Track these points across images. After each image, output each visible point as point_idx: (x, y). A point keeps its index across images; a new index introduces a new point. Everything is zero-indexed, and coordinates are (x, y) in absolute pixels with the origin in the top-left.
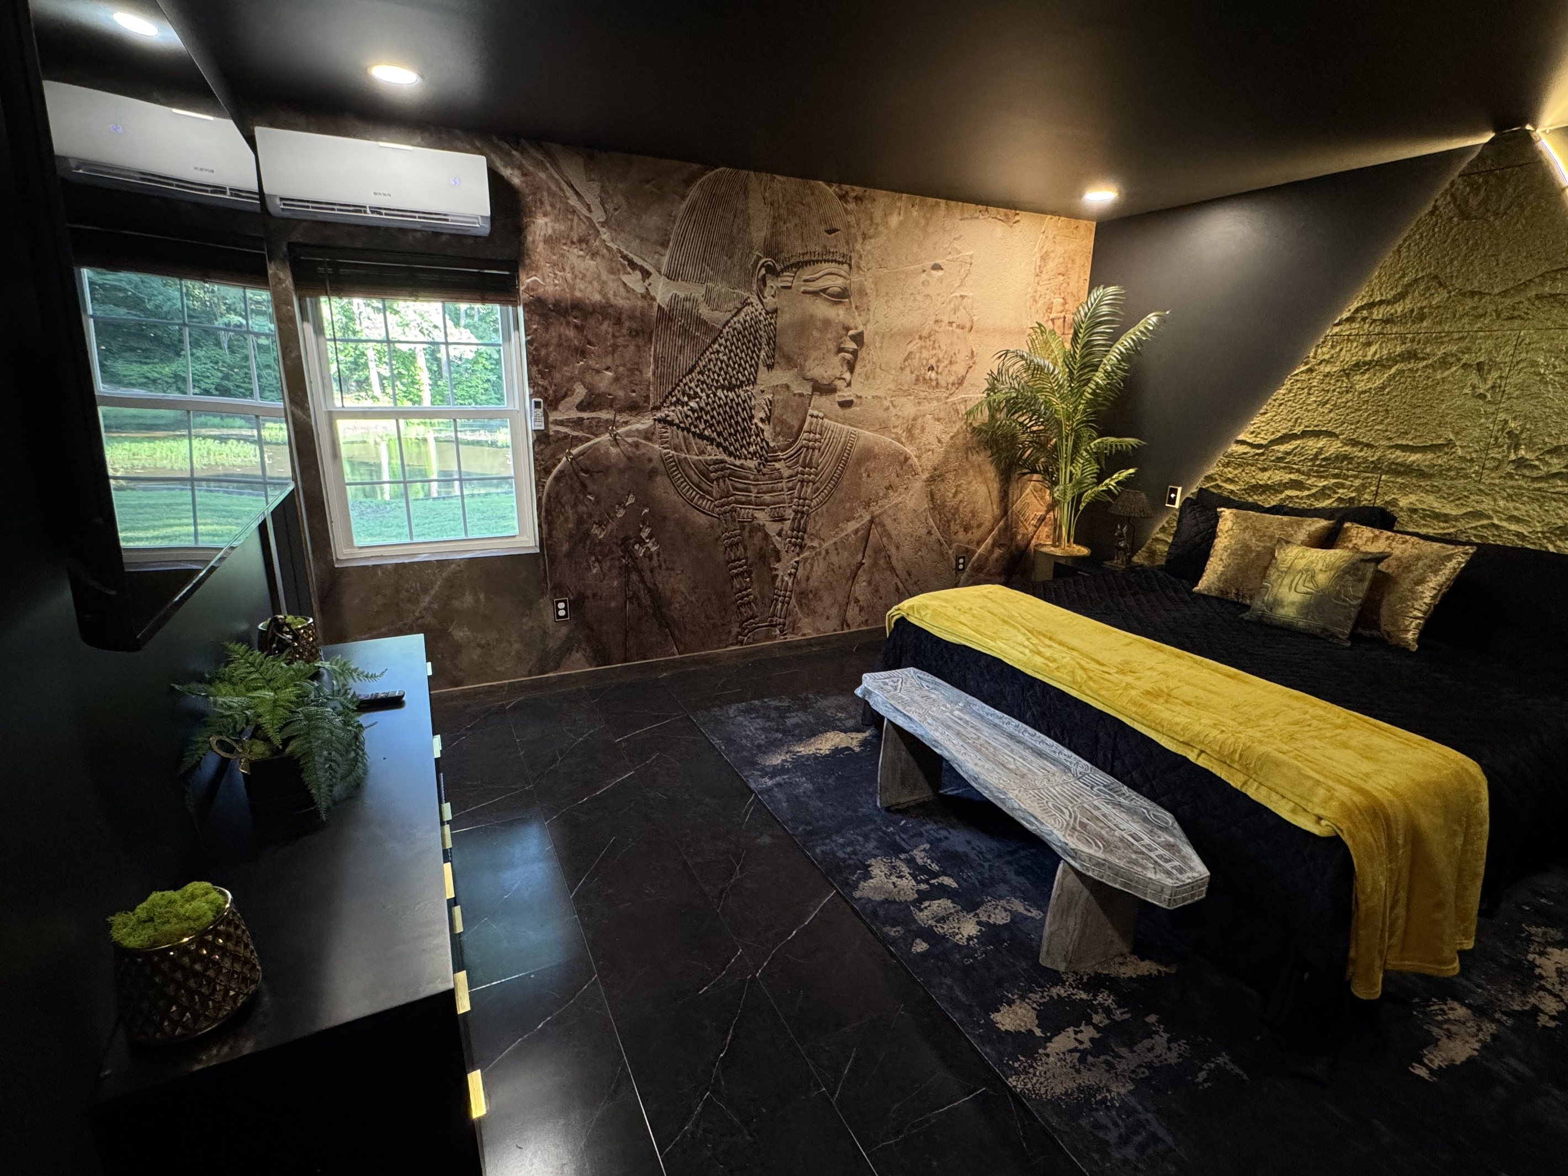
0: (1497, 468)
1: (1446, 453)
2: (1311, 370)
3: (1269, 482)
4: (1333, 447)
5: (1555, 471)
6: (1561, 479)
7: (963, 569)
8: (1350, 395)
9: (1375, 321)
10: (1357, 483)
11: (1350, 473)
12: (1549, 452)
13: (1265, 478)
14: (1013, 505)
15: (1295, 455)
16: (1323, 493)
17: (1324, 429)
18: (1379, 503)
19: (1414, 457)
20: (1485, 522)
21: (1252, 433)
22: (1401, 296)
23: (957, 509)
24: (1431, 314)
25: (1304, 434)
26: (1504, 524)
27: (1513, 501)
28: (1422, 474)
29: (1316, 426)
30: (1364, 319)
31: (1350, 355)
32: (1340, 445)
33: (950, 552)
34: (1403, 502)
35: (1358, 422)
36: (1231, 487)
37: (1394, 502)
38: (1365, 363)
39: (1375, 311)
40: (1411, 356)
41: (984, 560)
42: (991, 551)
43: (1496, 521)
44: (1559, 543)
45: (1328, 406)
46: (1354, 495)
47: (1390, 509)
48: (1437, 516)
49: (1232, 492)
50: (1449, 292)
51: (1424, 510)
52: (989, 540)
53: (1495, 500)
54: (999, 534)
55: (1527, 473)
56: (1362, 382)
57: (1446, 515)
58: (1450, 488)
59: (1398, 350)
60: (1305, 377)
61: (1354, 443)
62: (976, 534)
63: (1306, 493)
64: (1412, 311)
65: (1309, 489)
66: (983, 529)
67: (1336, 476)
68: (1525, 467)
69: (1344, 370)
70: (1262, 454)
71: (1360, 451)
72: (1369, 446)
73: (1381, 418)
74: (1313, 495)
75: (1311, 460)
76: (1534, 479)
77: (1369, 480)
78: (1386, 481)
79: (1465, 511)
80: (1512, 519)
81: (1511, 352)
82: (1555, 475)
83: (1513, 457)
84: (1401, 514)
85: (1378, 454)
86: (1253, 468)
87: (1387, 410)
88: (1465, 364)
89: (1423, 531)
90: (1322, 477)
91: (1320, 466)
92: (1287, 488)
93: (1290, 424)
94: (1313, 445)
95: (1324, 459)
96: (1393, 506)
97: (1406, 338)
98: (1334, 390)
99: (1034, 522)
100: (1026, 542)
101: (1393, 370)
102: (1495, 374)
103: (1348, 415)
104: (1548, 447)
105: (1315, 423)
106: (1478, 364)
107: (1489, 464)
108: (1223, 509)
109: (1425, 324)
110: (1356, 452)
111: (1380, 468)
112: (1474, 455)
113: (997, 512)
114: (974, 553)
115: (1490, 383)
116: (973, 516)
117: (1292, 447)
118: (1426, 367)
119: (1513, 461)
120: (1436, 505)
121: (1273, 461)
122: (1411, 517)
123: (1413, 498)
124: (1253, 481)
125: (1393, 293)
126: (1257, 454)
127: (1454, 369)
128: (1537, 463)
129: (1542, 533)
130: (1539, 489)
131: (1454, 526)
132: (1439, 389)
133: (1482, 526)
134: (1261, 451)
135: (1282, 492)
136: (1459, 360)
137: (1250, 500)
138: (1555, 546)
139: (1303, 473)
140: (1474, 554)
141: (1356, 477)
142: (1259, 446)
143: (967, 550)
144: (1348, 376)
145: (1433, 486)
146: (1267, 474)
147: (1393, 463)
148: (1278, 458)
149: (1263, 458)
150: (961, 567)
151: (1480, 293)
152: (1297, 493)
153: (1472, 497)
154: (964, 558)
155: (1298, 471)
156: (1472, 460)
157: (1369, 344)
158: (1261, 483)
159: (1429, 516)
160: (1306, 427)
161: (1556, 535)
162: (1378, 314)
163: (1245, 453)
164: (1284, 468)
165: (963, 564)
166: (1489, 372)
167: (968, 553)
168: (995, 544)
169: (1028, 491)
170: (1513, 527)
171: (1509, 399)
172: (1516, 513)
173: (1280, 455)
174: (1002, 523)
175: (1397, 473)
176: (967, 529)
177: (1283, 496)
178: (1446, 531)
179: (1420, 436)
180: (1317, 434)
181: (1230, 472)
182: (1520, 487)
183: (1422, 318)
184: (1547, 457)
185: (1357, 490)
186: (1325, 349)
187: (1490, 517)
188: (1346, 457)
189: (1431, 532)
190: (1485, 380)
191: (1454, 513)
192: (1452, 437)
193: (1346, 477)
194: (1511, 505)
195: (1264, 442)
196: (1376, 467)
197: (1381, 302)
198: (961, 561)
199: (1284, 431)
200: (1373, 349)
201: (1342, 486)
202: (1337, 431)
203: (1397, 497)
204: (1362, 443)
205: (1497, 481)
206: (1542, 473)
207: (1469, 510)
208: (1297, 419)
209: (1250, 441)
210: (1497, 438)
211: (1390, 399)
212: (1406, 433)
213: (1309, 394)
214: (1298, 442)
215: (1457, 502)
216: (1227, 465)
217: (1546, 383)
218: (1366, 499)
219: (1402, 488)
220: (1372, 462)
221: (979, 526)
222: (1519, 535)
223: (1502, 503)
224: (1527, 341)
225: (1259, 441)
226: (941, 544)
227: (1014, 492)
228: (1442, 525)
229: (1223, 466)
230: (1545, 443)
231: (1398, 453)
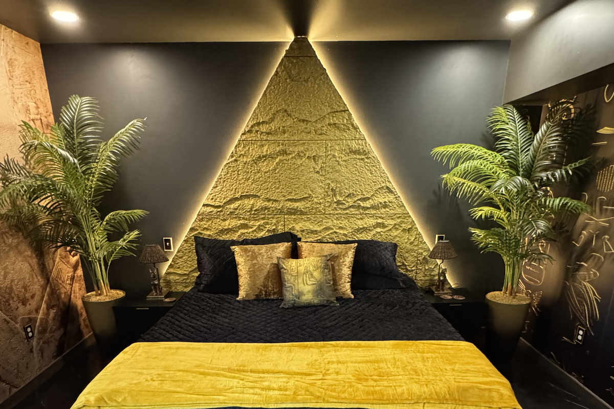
0: (330, 206)
1: (310, 201)
2: (236, 161)
3: (230, 227)
4: (259, 204)
5: (351, 205)
6: (353, 208)
7: (33, 336)
8: (259, 174)
9: (262, 133)
10: (274, 221)
11: (270, 216)
12: (347, 197)
13: (227, 225)
14: (51, 273)
15: (240, 210)
16: (259, 229)
17: (252, 194)
18: (287, 230)
19: (296, 205)
20: (331, 231)
21: (212, 199)
22: (272, 120)
23: (11, 288)
24: (288, 130)
25: (242, 197)
26: (338, 231)
27: (339, 220)
28: (302, 213)
29: (247, 192)
30: (257, 131)
31: (255, 151)
32: (262, 202)
33: (18, 326)
34: (298, 228)
35: (268, 188)
36: (208, 233)
37: (293, 228)
38: (264, 157)
39: (261, 127)
40: (284, 152)
41: (45, 321)
42: (47, 314)
43: (335, 230)
44: (358, 236)
45: (250, 181)
46: (274, 227)
47: (292, 232)
48: (313, 232)
49: (209, 235)
50: (293, 119)
51: (307, 230)
52: (44, 306)
53: (332, 221)
54: (49, 298)
55: (340, 206)
56: (264, 166)
57: (316, 231)
58: (314, 218)
59: (278, 149)
60: (233, 164)
61: (269, 200)
62: (33, 304)
63: (251, 230)
64: (279, 128)
65: (252, 228)
66: (37, 298)
67: (263, 219)
68: (340, 204)
69: (254, 160)
70: (221, 211)
71: (272, 204)
72: (275, 201)
73: (278, 186)
74: (255, 230)
75: (249, 211)
76: (344, 209)
77: (280, 219)
78: (287, 218)
79: (323, 228)
80: (341, 228)
81: (324, 151)
82: (351, 207)
83: (335, 200)
84: (298, 233)
85: (281, 205)
86: (218, 220)
87: (279, 181)
88: (308, 157)
89: (309, 240)
90: (256, 220)
91: (254, 214)
92: (240, 229)
93: (233, 192)
94: (248, 203)
95: (255, 210)
96: (294, 230)
97: (279, 143)
98: (251, 172)
99: (68, 282)
100: (68, 298)
101: (277, 160)
102: (320, 161)
103: (262, 185)
104: (347, 195)
105: (246, 190)
106: (314, 156)
107: (327, 204)
108: (234, 247)
109: (286, 135)
110: (269, 204)
111: (283, 212)
112: (321, 201)
113: (42, 282)
114: (35, 320)
115: (320, 166)
116: (26, 290)
117: (237, 205)
118: (292, 158)
119: (335, 202)
120: (311, 227)
121: (228, 215)
122: (302, 234)
123: (300, 225)
124: (220, 227)
125: (268, 117)
126: (218, 212)
127: (304, 159)
128: (344, 202)
129: (352, 232)
130: (347, 214)
131: (320, 236)
132: (300, 169)
133: (331, 233)
134: (219, 210)
135: (237, 231)
136: (305, 154)
137: (221, 238)
138: (357, 237)
139: (246, 219)
140: (357, 247)
141: (273, 218)
142: (219, 207)
143: (30, 320)
144: (256, 163)
145: (308, 218)
146: (227, 223)
147: (289, 209)
148: (231, 212)
149: (222, 213)
150: (30, 334)
151: (307, 121)
152: (246, 231)
153: (324, 221)
154: (30, 326)
155: (243, 218)
156: (320, 204)
157: (263, 146)
158: (225, 228)
159: (309, 232)
160: (242, 193)
161: (356, 232)
162: (264, 128)
163: (211, 212)
164: (236, 218)
165: (31, 331)
166: (318, 161)
167: (32, 321)
168: (49, 307)
169: (57, 260)
170: (341, 232)
171: (328, 173)
172: (341, 225)
173: (232, 210)
174: (48, 289)
175: (291, 214)
176: (24, 302)
177: (239, 233)
178: (318, 238)
179: (298, 194)
180: (248, 197)
181: (204, 224)
182: (340, 214)
183: (284, 132)
184: (346, 199)
185: (275, 224)
186: (240, 149)
187: (332, 229)
188: (266, 208)
189: (312, 240)
190: (317, 164)
191: (319, 229)
192: (310, 192)
193: (268, 219)
194: (338, 222)
195: (222, 204)
196: (281, 211)
197: (263, 122)
198: (29, 330)
199: (231, 197)
200: (265, 148)
201: (267, 223)
202: (259, 194)
203: (294, 225)
204: (272, 200)
205: (331, 212)
206: (347, 206)
207: (325, 227)
208: (236, 189)
209: (213, 204)
210: (327, 192)
211: (280, 176)
212: (291, 193)
213: (238, 174)
214: (240, 202)
215: (319, 224)
216: (202, 220)
217: (340, 165)
218: (280, 229)
219: (295, 220)
220: (279, 209)
221: (33, 297)
222: (344, 235)
223: (335, 221)
224: (330, 145)
225: (217, 204)
226: (8, 322)
227: (49, 262)
228: (316, 236)
229: (199, 221)
230: (345, 193)
231: (290, 203)
